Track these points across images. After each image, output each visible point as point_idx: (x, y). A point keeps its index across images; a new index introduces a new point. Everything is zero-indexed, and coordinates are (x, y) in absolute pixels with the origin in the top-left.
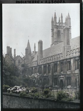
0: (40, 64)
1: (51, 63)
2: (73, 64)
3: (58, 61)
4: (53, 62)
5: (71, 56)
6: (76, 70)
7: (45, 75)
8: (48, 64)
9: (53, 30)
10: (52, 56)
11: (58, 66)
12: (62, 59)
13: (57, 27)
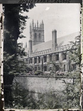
0: (31, 57)
1: (41, 56)
2: (61, 56)
3: (48, 55)
4: (43, 55)
5: (59, 51)
6: (63, 60)
7: (36, 64)
8: (38, 56)
9: (31, 33)
10: (42, 51)
11: (48, 58)
12: (50, 53)
13: (35, 30)
